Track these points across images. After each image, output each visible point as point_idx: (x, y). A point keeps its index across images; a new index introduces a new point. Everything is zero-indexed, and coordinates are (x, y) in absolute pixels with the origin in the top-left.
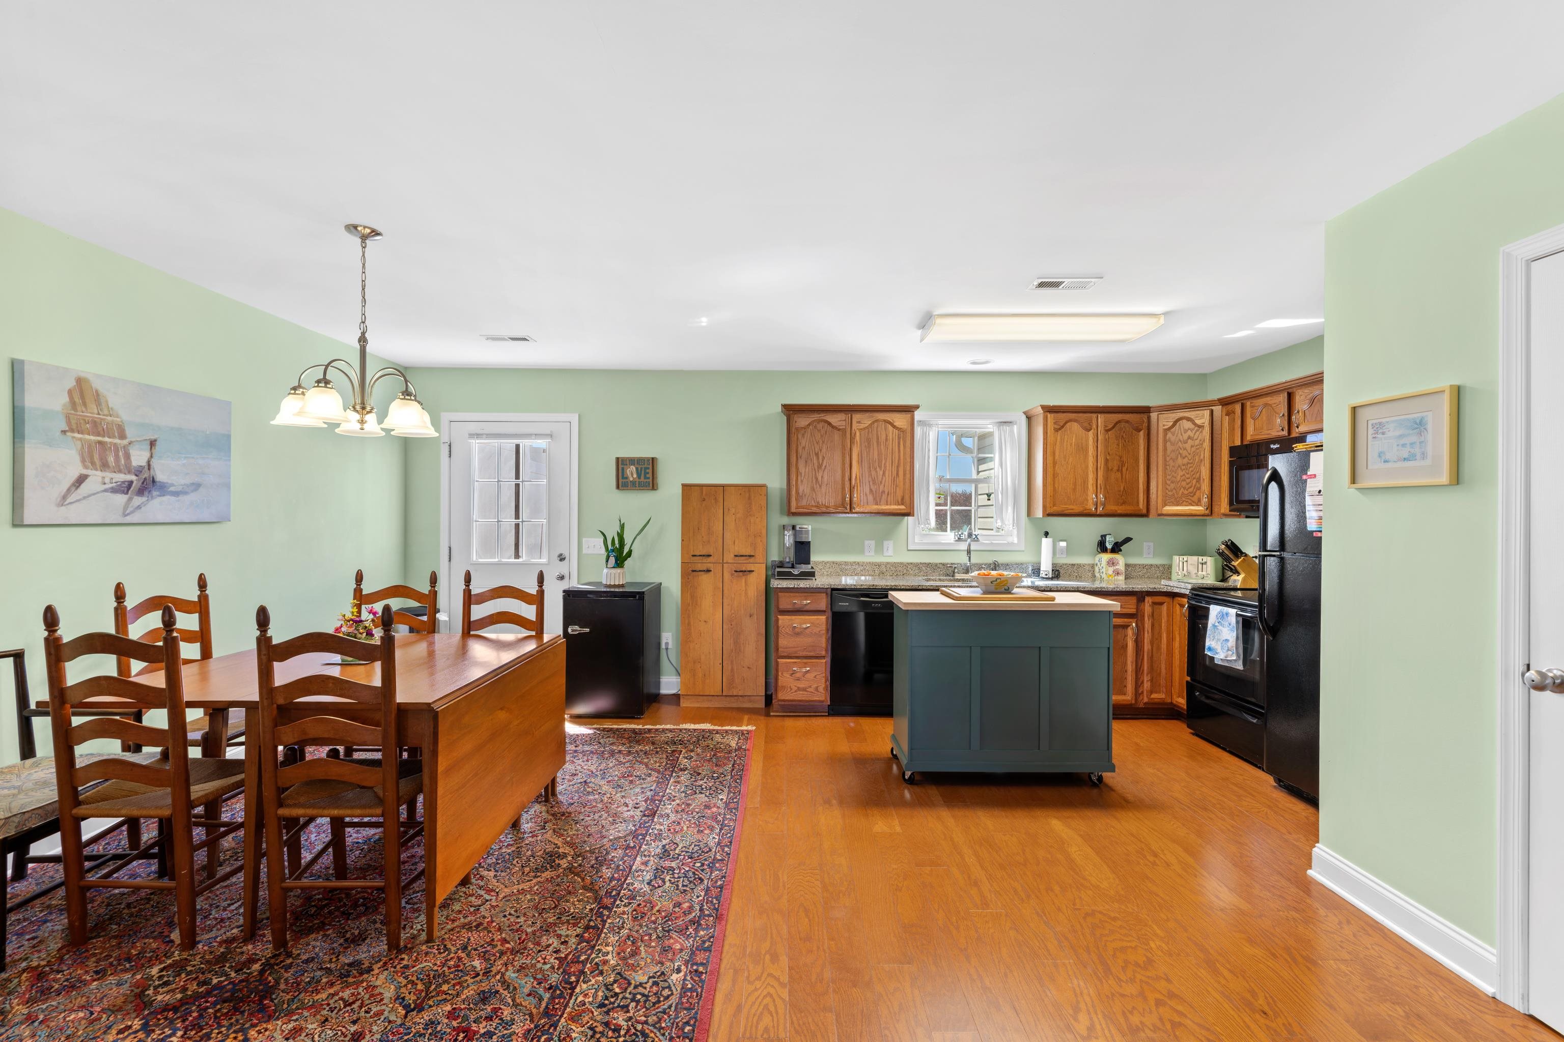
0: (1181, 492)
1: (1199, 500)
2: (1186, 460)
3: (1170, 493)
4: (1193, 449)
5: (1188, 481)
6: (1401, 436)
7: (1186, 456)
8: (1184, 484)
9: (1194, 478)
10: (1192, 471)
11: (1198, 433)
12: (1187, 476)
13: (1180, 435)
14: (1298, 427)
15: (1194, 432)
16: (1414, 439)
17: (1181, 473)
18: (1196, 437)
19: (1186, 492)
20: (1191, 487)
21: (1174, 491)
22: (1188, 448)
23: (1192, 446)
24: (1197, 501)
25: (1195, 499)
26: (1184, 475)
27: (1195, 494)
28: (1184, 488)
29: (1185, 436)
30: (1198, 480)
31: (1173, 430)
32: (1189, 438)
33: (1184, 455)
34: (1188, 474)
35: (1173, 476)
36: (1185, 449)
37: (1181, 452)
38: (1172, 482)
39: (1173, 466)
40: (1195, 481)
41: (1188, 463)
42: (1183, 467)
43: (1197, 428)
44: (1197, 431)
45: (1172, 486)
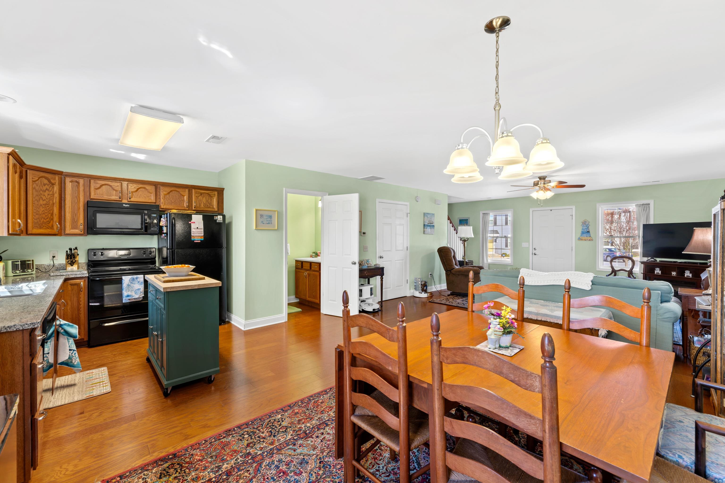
0: (42, 221)
1: (53, 226)
2: (45, 202)
3: (36, 221)
4: (49, 196)
5: (46, 214)
6: (267, 219)
7: (45, 200)
8: (44, 216)
9: (50, 213)
10: (48, 209)
11: (51, 188)
12: (46, 211)
13: (41, 186)
14: (130, 199)
15: (49, 186)
16: (269, 219)
17: (43, 209)
18: (50, 190)
19: (45, 221)
20: (47, 218)
21: (38, 220)
22: (46, 195)
23: (48, 195)
24: (51, 226)
25: (50, 225)
26: (44, 211)
27: (50, 223)
28: (44, 219)
29: (44, 188)
30: (52, 214)
31: (37, 182)
32: (47, 189)
33: (44, 199)
34: (46, 210)
35: (37, 211)
36: (44, 195)
37: (42, 196)
38: (37, 214)
39: (37, 205)
40: (50, 215)
41: (46, 204)
42: (43, 206)
43: (50, 185)
44: (51, 186)
45: (37, 216)
